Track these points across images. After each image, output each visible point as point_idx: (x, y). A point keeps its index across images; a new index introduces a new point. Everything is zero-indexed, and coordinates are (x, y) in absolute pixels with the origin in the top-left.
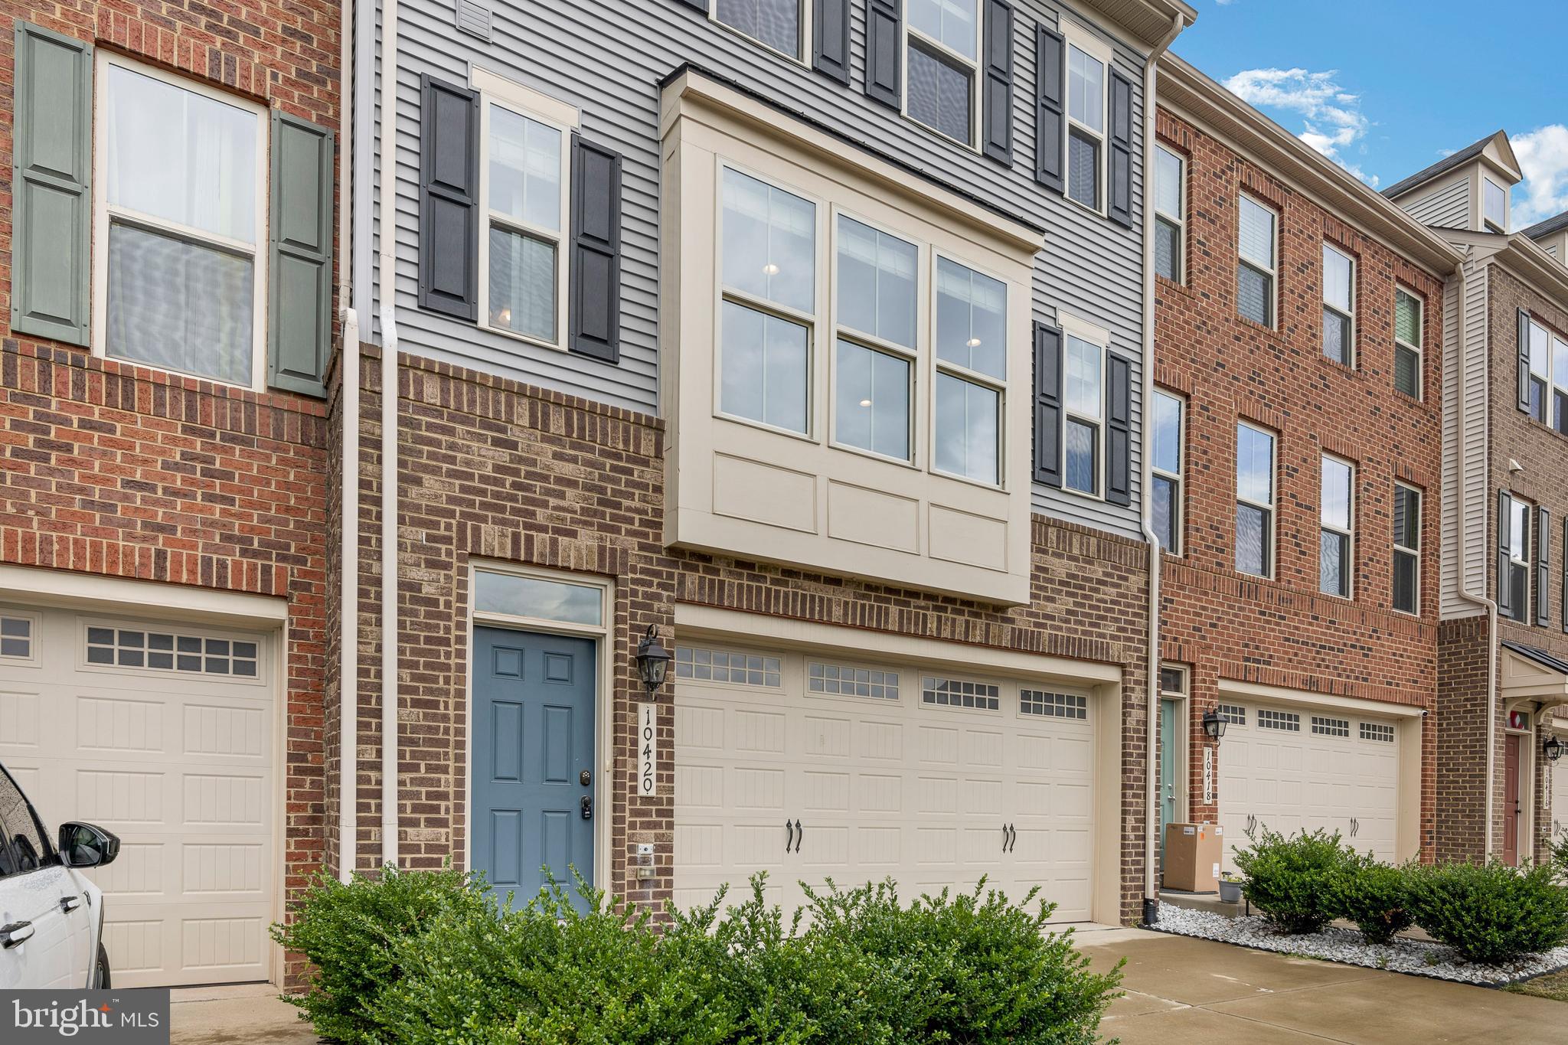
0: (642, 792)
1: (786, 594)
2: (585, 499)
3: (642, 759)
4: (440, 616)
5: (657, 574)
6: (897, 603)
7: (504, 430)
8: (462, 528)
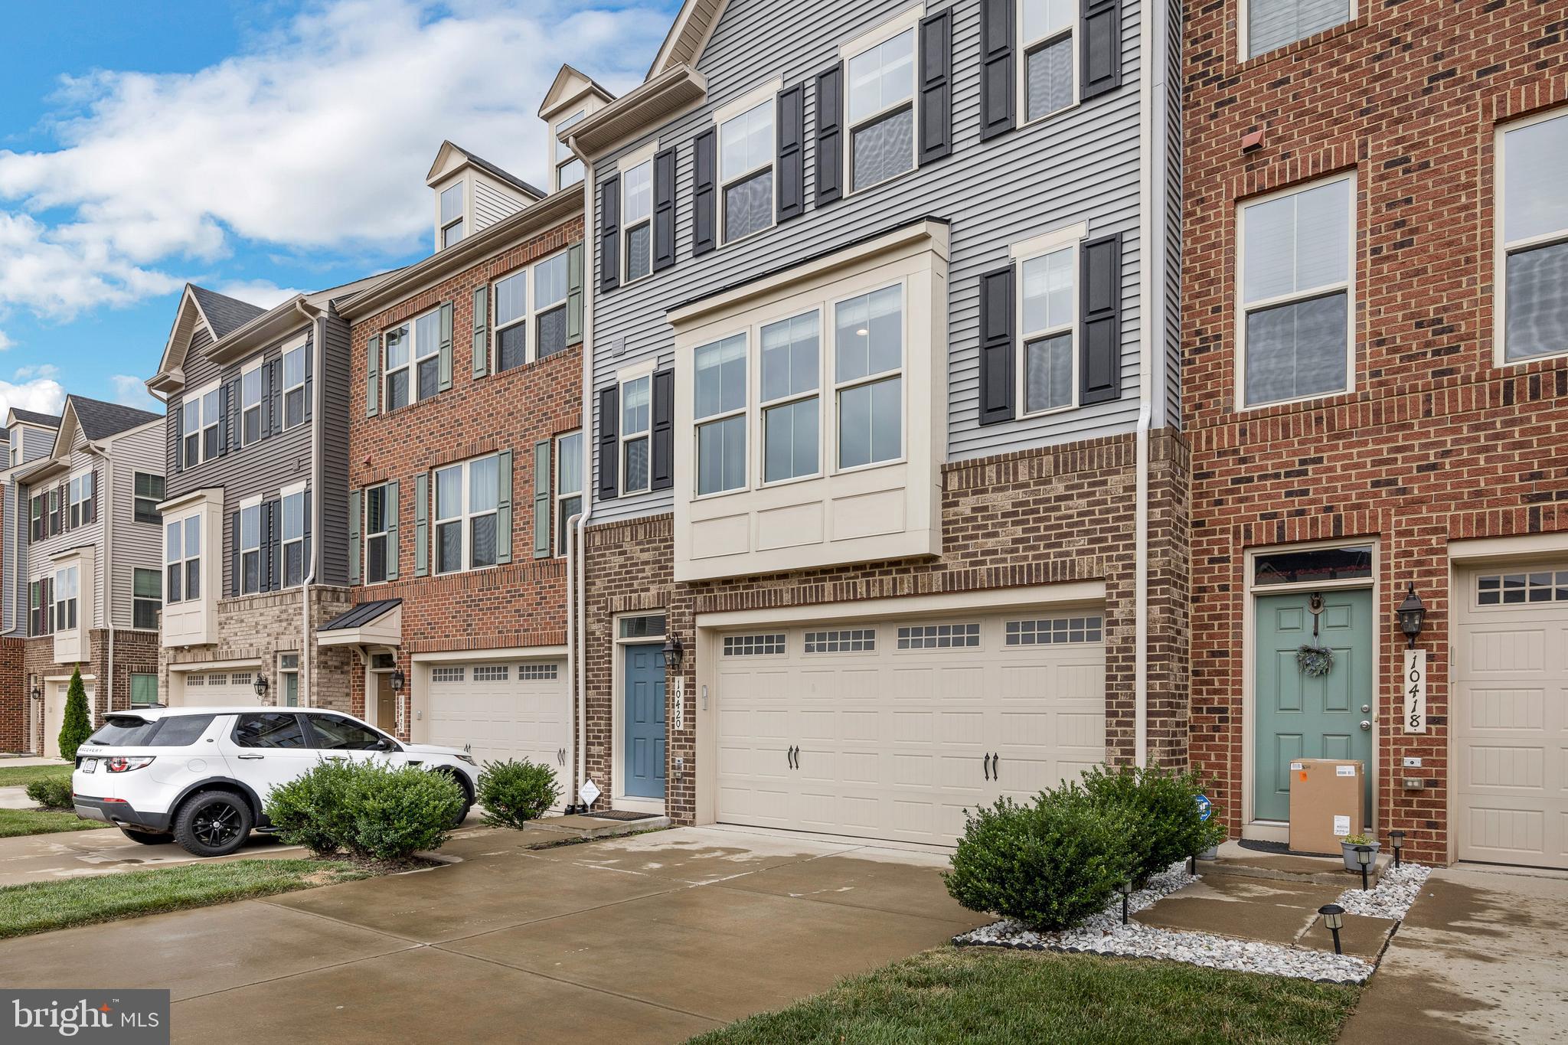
0: (676, 728)
3: (676, 709)
4: (601, 644)
8: (607, 600)
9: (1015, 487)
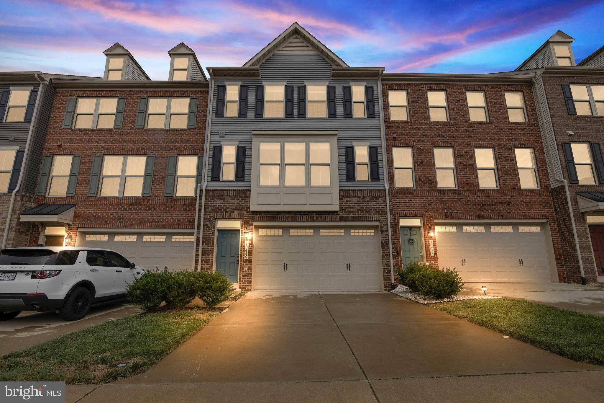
0: (245, 258)
1: (277, 217)
2: (236, 206)
3: (245, 252)
4: (210, 229)
5: (249, 217)
6: (305, 215)
7: (222, 197)
8: (214, 214)
9: (357, 197)
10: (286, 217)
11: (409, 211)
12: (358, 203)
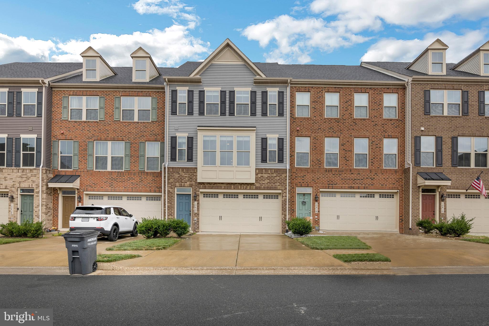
0: (195, 212)
1: (215, 186)
2: (188, 178)
3: (195, 208)
4: (172, 194)
5: (197, 186)
6: (233, 185)
7: (179, 172)
8: (174, 184)
9: (268, 174)
10: (220, 186)
11: (303, 183)
12: (268, 178)
